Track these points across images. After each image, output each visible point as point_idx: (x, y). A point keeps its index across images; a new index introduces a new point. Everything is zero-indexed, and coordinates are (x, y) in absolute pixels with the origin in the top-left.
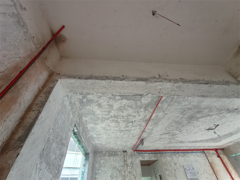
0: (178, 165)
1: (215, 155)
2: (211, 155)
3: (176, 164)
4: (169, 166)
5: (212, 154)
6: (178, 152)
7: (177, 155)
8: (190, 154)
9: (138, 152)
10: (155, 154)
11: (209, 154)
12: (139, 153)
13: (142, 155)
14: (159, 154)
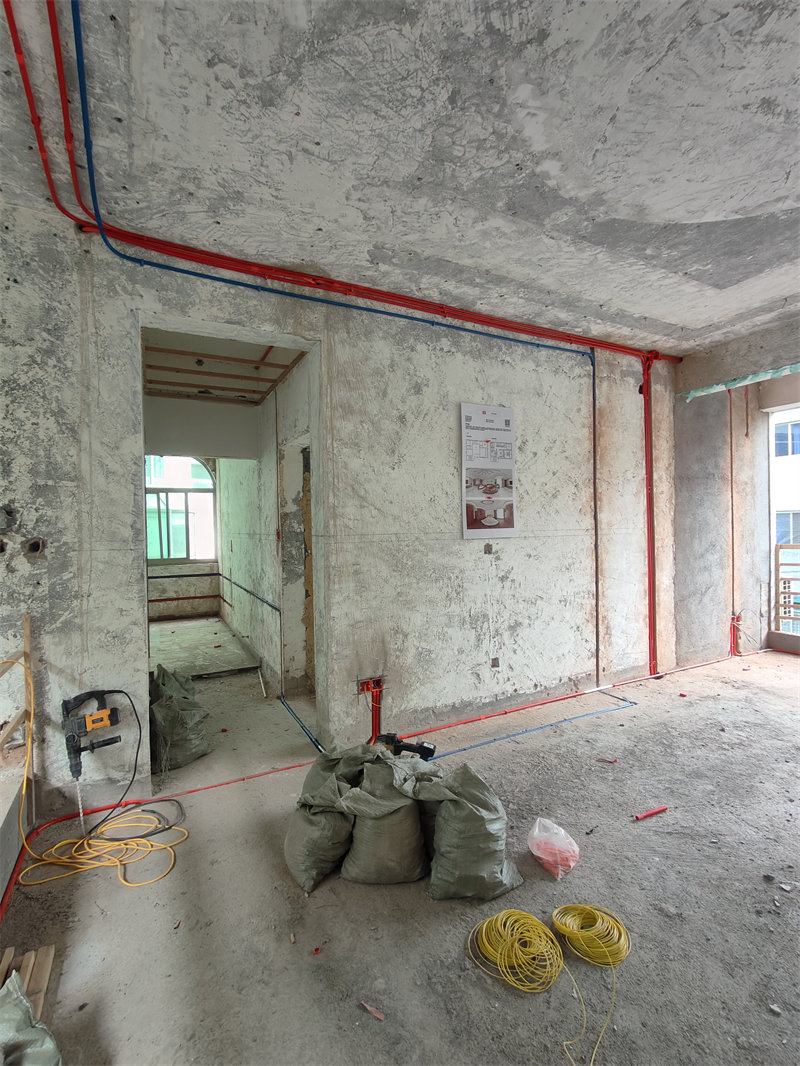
0: (429, 397)
1: (632, 381)
2: (618, 377)
3: (417, 389)
4: (373, 392)
5: (624, 374)
6: (457, 322)
7: (445, 343)
9: (131, 251)
10: (288, 300)
11: (612, 372)
12: (141, 262)
13: (166, 277)
14: (322, 309)
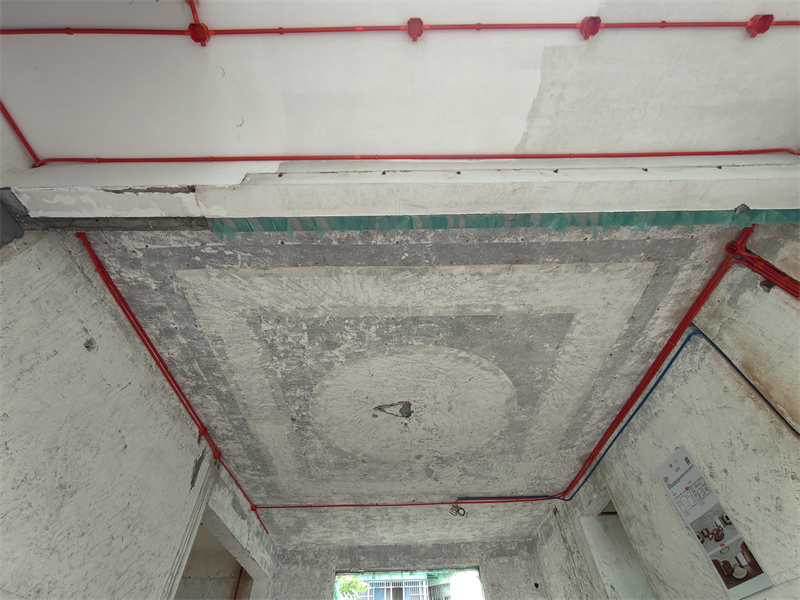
7: (631, 436)
8: (657, 392)
14: (598, 468)
